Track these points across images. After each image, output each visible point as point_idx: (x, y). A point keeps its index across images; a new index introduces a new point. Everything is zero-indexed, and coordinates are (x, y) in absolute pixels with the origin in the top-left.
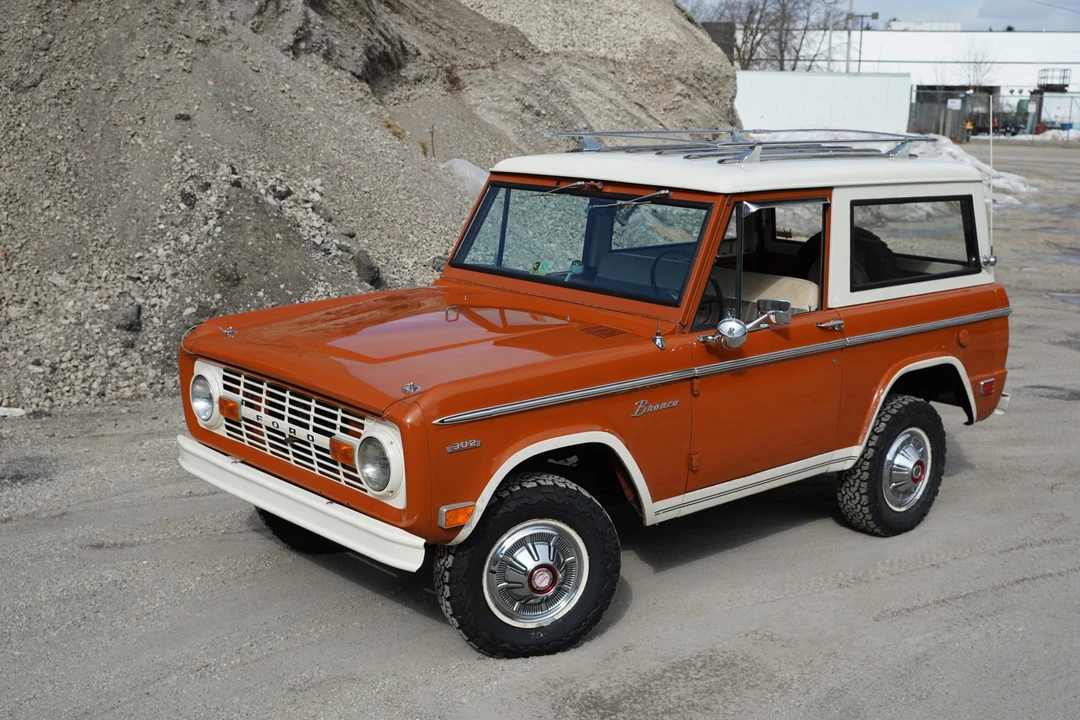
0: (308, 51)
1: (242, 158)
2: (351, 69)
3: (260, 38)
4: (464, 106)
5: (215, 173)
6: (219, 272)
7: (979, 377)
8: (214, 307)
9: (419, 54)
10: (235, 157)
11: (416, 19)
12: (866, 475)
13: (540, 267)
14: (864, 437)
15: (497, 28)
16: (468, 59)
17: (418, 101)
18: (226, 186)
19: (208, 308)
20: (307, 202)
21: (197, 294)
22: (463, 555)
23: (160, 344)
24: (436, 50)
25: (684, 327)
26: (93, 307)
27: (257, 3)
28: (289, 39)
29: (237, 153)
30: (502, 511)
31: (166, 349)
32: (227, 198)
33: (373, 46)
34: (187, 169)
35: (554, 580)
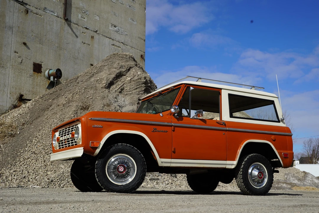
7: (281, 151)
12: (241, 173)
14: (237, 158)
22: (100, 161)
25: (171, 114)
26: (68, 171)
30: (111, 150)
35: (125, 170)
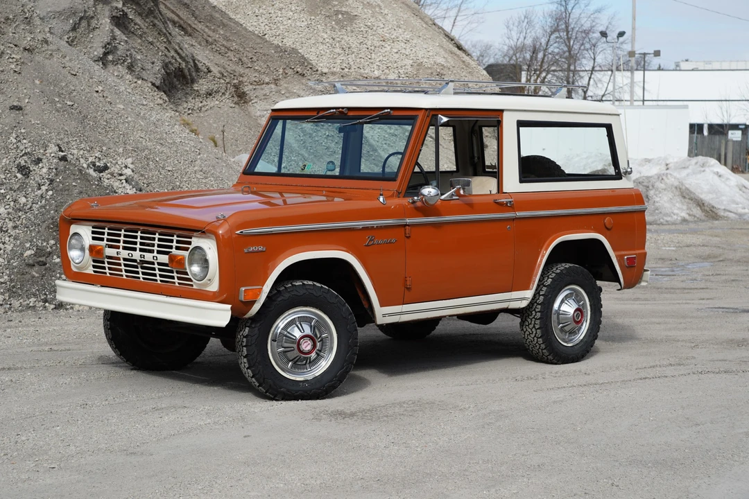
0: (115, 63)
1: (66, 140)
2: (151, 80)
3: (75, 50)
4: (250, 117)
5: (46, 150)
6: (52, 224)
7: (623, 253)
8: (49, 249)
9: (210, 71)
10: (61, 139)
11: (207, 41)
12: (539, 315)
13: (306, 168)
14: (534, 284)
15: (279, 50)
16: (253, 76)
17: (209, 112)
18: (55, 161)
19: (44, 250)
20: (121, 175)
21: (35, 240)
22: (255, 326)
23: (6, 277)
24: (225, 69)
25: (399, 193)
27: (71, 21)
28: (99, 52)
29: (62, 136)
31: (11, 281)
32: (56, 169)
33: (170, 62)
34: (22, 147)
35: (314, 346)
